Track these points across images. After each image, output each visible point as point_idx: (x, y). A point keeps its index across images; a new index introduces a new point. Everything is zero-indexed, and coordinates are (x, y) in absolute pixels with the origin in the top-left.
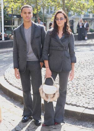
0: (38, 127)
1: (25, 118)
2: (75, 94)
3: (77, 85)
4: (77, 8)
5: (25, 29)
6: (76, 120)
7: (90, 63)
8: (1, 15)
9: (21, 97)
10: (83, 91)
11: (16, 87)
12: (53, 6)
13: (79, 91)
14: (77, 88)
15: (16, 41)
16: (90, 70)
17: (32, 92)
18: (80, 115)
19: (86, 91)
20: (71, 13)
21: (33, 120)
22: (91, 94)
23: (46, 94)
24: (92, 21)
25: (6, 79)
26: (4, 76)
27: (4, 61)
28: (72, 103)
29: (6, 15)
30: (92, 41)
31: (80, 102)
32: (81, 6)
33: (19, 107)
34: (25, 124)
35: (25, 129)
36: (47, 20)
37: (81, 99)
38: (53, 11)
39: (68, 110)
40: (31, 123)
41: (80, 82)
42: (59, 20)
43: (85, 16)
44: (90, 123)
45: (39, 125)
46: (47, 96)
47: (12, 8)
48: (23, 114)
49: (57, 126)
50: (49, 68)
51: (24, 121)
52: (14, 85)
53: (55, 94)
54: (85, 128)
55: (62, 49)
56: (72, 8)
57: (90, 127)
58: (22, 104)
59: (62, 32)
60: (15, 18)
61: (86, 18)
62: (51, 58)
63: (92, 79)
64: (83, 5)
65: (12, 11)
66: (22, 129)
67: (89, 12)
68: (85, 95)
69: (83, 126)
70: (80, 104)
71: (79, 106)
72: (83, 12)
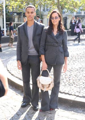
0: (36, 112)
2: (68, 84)
3: (69, 76)
4: (70, 6)
5: (28, 27)
6: (69, 106)
7: (81, 57)
8: (3, 13)
9: (21, 86)
10: (74, 82)
11: (17, 77)
13: (71, 81)
14: (70, 78)
16: (81, 63)
17: (31, 82)
18: (72, 102)
19: (77, 81)
20: (65, 10)
22: (82, 85)
23: (42, 84)
24: (83, 17)
25: (8, 71)
26: (7, 68)
27: (7, 55)
28: (65, 92)
29: (8, 13)
30: (83, 36)
32: (74, 4)
33: (20, 95)
34: (25, 109)
36: (44, 17)
37: (73, 89)
38: (49, 8)
40: (30, 109)
41: (72, 73)
42: (54, 19)
43: (77, 13)
44: (80, 109)
46: (43, 86)
47: (13, 7)
49: (52, 112)
50: (45, 62)
52: (15, 76)
53: (50, 84)
54: (76, 113)
55: (57, 45)
56: (66, 6)
57: (80, 113)
58: (22, 92)
59: (57, 30)
60: (15, 15)
61: (78, 15)
62: (47, 52)
63: (83, 71)
64: (76, 3)
65: (13, 9)
66: (23, 114)
67: (81, 10)
68: (76, 85)
69: (74, 112)
70: (72, 92)
71: (71, 94)
72: (75, 9)
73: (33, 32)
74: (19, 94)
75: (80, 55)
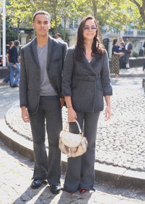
0: (55, 196)
1: (36, 182)
2: (111, 147)
3: (114, 134)
4: (115, 20)
5: (39, 48)
6: (113, 186)
7: (134, 102)
8: (2, 29)
9: (30, 150)
10: (122, 144)
11: (23, 136)
12: (78, 16)
13: (117, 143)
14: (115, 138)
16: (134, 113)
17: (47, 143)
18: (118, 179)
19: (127, 143)
20: (106, 27)
21: (48, 185)
22: (136, 148)
24: (136, 40)
25: (8, 124)
26: (5, 119)
27: (5, 98)
28: (106, 161)
29: (10, 30)
30: (137, 70)
31: (119, 159)
32: (122, 17)
33: (27, 166)
34: (36, 190)
35: (35, 198)
36: (70, 38)
37: (120, 155)
39: (101, 172)
40: (45, 190)
41: (119, 129)
43: (126, 32)
44: (134, 191)
45: (57, 192)
47: (18, 18)
48: (32, 177)
49: (83, 195)
50: (72, 108)
51: (35, 187)
52: (20, 133)
54: (126, 198)
56: (108, 21)
57: (134, 198)
58: (32, 161)
60: (22, 33)
61: (128, 35)
63: (137, 126)
64: (124, 16)
65: (19, 22)
66: (32, 198)
67: (133, 27)
68: (126, 149)
69: (122, 196)
70: (119, 162)
71: (117, 165)
72: (123, 26)
74: (25, 164)
75: (132, 99)
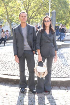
15: (16, 37)
23: (39, 72)
42: (47, 22)
46: (39, 74)
50: (40, 55)
53: (44, 72)
55: (49, 41)
73: (27, 31)
